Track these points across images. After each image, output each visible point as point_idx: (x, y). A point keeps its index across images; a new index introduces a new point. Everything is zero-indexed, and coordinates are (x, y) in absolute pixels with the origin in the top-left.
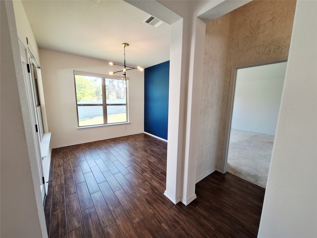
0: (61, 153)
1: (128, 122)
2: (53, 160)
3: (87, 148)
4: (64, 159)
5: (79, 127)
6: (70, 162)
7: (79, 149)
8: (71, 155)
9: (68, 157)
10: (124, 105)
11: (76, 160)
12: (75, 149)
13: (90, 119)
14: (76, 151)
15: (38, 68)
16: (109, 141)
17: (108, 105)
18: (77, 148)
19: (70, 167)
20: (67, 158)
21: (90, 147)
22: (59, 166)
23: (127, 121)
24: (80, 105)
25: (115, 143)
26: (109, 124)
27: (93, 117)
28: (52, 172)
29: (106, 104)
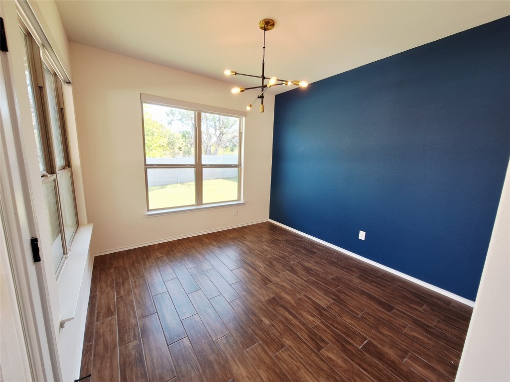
0: (112, 270)
1: (242, 201)
2: (96, 291)
3: (165, 258)
4: (120, 288)
5: (149, 210)
6: (132, 297)
7: (150, 260)
8: (133, 275)
9: (129, 284)
10: (235, 166)
11: (146, 292)
12: (142, 258)
13: (161, 188)
14: (145, 264)
15: (67, 83)
16: (207, 241)
17: (205, 166)
18: (145, 256)
19: (135, 317)
20: (126, 286)
21: (171, 253)
22: (109, 313)
23: (239, 199)
24: (152, 166)
25: (219, 244)
26: (205, 204)
27: (166, 185)
28: (91, 333)
29: (202, 165)
